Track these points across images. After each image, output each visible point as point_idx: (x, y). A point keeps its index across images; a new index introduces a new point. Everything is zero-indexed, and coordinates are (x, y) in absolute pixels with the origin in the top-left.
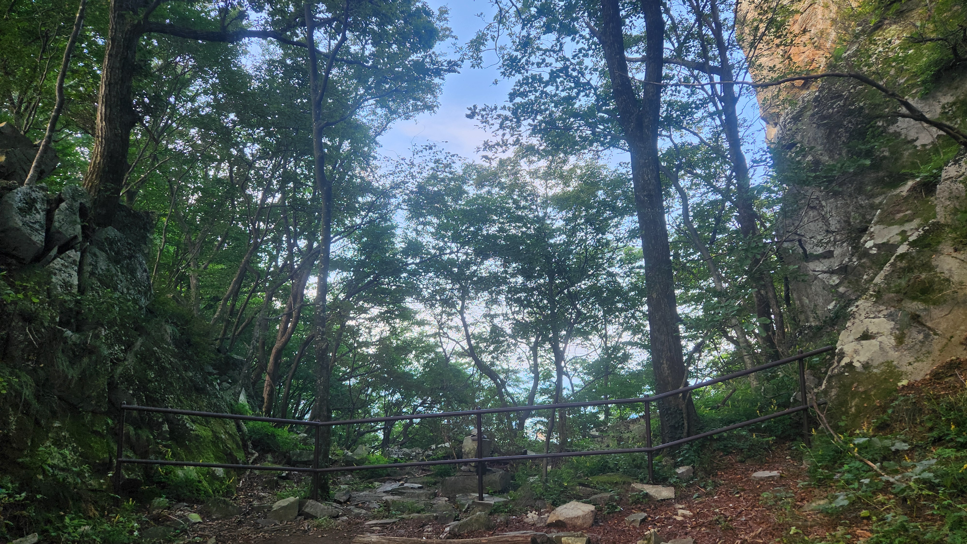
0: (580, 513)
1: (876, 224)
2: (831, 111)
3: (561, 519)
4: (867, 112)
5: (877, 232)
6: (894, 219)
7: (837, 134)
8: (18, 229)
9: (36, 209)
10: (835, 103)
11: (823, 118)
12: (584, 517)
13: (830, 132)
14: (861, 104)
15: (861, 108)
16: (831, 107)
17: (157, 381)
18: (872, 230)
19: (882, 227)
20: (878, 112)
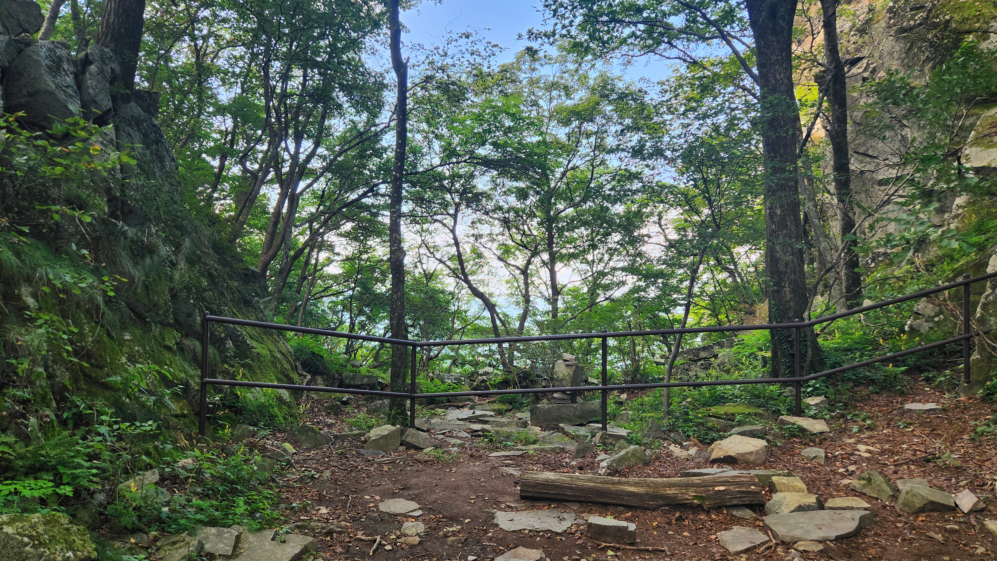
0: (753, 449)
1: (972, 145)
2: (912, 23)
3: (733, 454)
4: (954, 26)
5: (973, 154)
6: (992, 141)
7: (920, 48)
8: (52, 93)
9: (64, 70)
10: (917, 14)
11: (903, 30)
12: (757, 452)
13: (911, 46)
14: (947, 17)
15: (948, 21)
16: (912, 18)
17: (210, 290)
18: (967, 152)
19: (979, 149)
20: (967, 27)
